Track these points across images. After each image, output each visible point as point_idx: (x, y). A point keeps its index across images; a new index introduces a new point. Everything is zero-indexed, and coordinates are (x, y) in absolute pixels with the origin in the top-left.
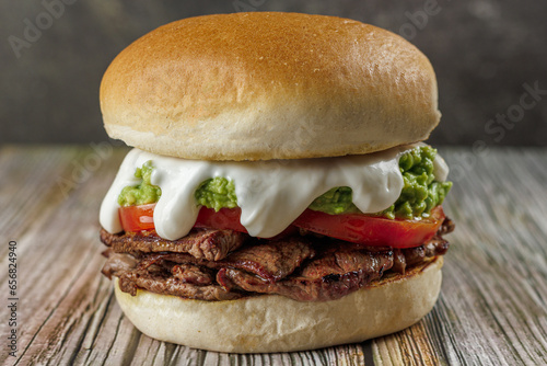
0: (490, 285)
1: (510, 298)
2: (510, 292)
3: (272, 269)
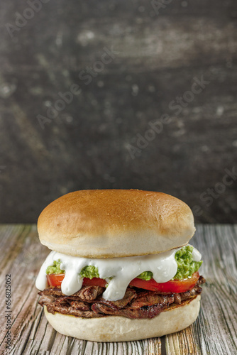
0: (228, 306)
3: (117, 304)
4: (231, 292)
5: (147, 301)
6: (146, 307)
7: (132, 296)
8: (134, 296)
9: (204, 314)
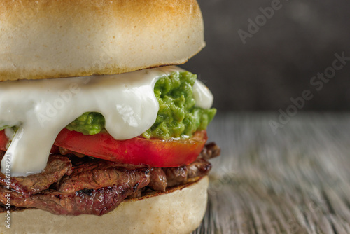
0: (264, 210)
1: (277, 220)
2: (279, 215)
3: (29, 183)
4: (271, 191)
5: (94, 180)
6: (88, 192)
7: (61, 169)
8: (67, 170)
9: (217, 221)
